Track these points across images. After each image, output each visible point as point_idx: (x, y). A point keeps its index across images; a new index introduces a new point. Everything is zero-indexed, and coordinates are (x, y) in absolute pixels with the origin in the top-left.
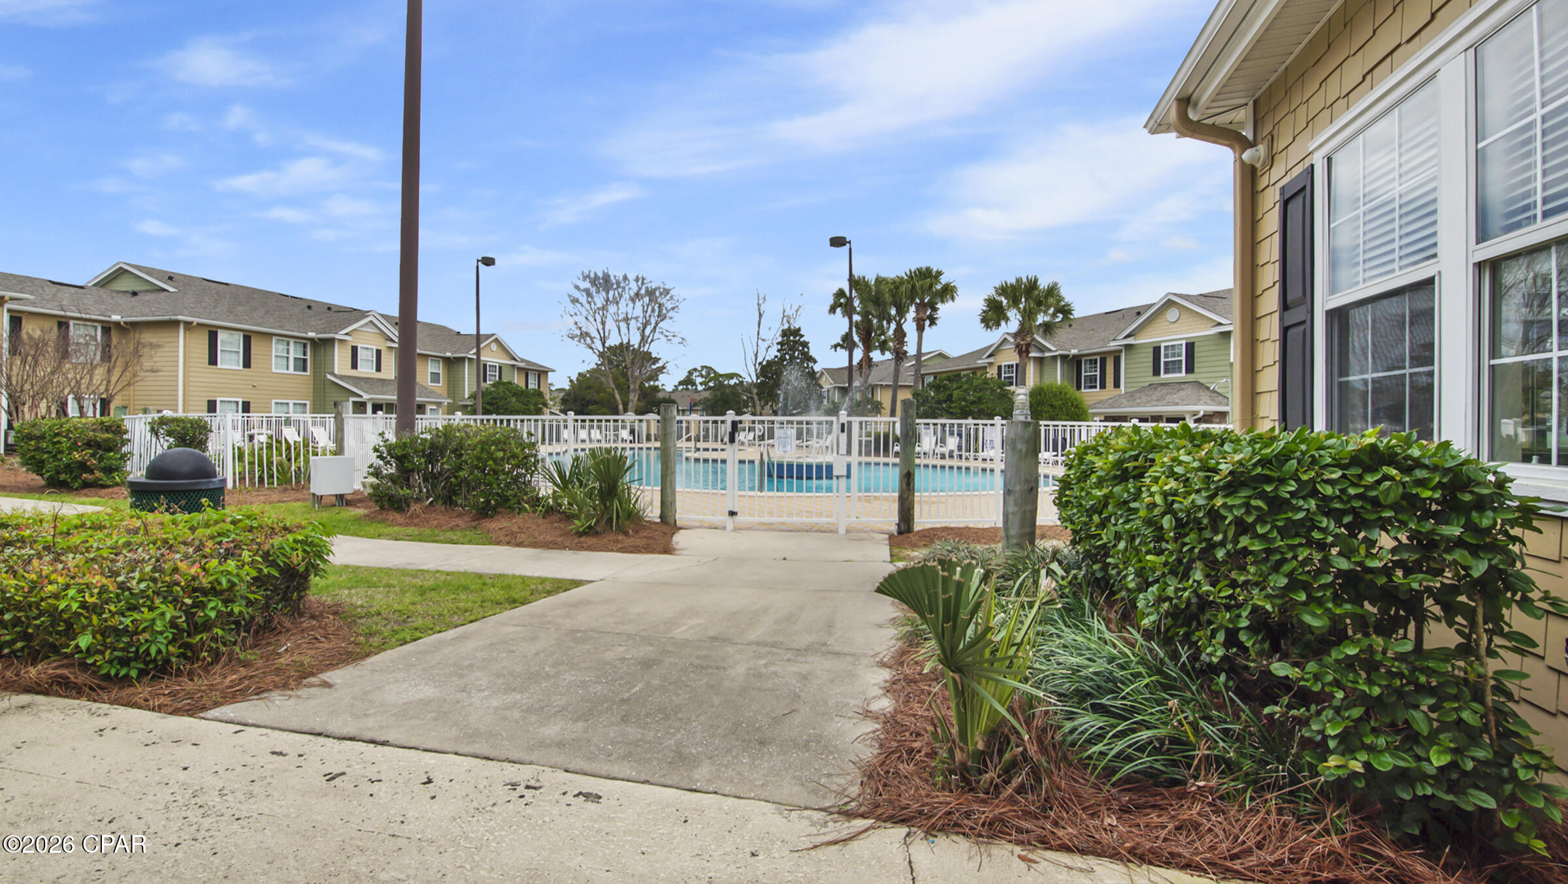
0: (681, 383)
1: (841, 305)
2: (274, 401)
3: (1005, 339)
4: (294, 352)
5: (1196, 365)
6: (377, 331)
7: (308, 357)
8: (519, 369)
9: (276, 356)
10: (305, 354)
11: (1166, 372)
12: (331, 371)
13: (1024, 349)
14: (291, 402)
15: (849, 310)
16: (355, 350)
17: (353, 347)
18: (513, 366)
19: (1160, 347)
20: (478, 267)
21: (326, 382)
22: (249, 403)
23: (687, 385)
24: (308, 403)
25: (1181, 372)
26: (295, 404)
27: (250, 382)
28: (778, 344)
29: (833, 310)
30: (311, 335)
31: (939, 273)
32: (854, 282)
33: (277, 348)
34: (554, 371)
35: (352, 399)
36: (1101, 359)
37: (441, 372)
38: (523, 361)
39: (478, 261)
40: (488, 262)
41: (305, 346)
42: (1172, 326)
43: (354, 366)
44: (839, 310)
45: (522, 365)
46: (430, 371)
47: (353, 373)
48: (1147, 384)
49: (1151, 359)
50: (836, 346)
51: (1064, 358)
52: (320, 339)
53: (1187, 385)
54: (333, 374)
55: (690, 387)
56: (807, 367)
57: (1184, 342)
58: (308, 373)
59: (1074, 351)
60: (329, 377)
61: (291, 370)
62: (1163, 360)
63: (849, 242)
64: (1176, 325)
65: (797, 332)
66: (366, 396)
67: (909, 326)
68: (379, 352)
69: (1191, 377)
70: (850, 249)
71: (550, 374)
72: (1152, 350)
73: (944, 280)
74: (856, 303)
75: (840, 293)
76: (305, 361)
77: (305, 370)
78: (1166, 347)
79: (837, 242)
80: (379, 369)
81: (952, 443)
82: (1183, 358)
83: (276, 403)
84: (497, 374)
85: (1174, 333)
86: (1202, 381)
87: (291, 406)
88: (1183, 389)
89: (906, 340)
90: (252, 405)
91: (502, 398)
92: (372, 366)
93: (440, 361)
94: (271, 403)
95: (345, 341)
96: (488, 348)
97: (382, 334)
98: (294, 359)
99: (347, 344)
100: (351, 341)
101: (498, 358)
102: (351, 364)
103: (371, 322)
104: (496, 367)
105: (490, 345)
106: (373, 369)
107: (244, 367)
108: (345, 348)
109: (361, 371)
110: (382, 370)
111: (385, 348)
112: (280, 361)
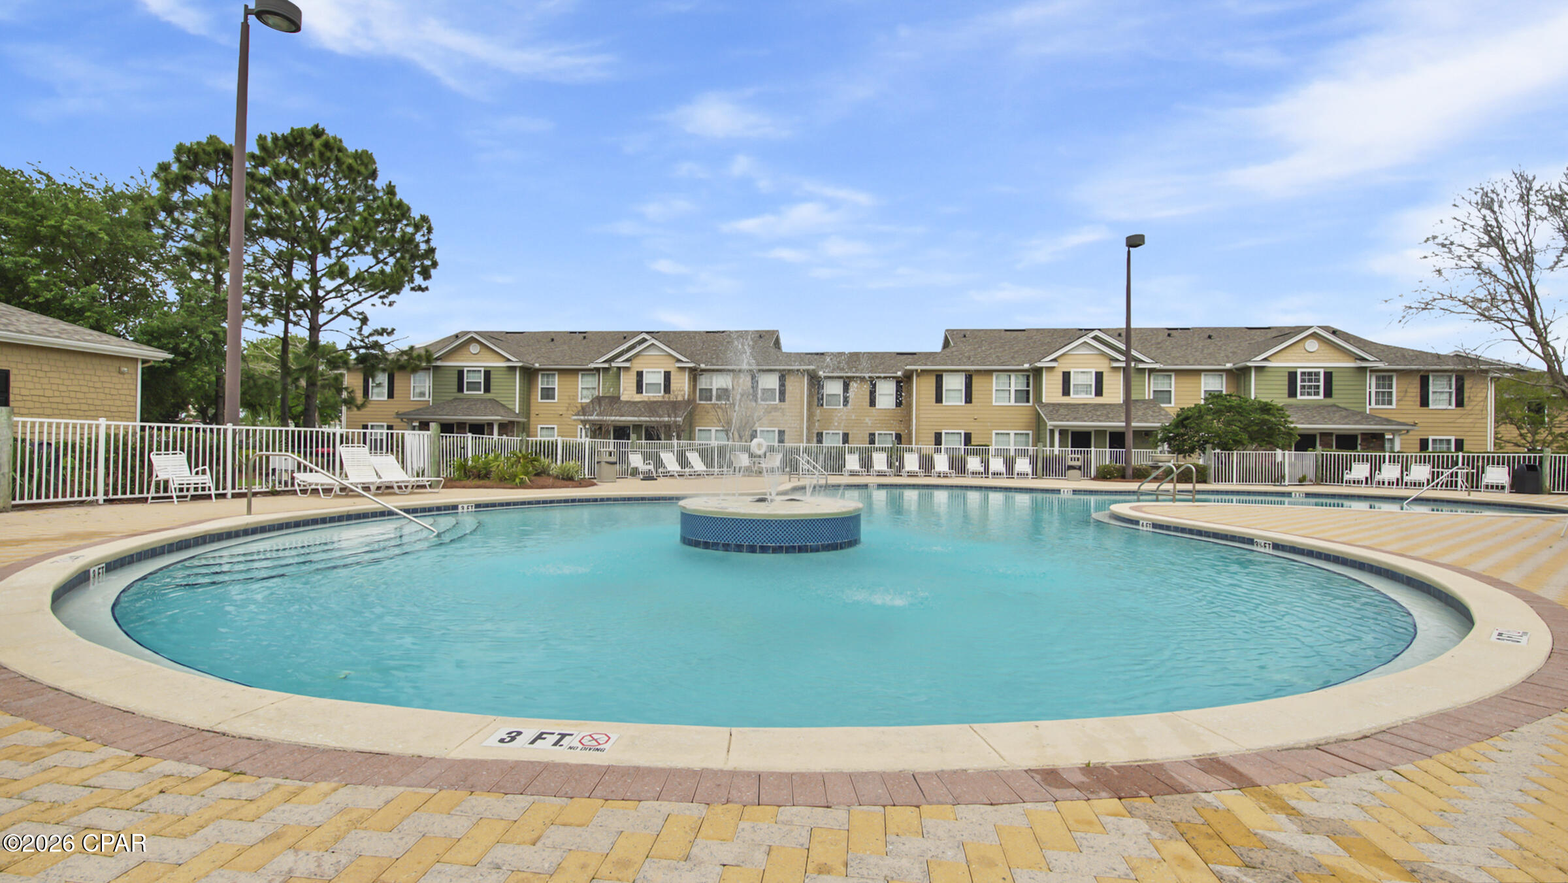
2: (994, 432)
6: (1096, 352)
7: (1031, 389)
8: (1399, 373)
9: (996, 390)
10: (1028, 385)
14: (1012, 433)
16: (1066, 376)
17: (1064, 373)
18: (1363, 369)
24: (1030, 433)
26: (1015, 434)
30: (1027, 366)
33: (996, 383)
37: (1224, 389)
40: (1135, 242)
41: (1028, 378)
43: (1066, 392)
45: (1385, 366)
46: (1203, 389)
47: (1066, 400)
52: (1033, 370)
58: (1031, 404)
61: (1012, 402)
68: (1099, 376)
76: (1028, 392)
77: (1028, 401)
80: (1099, 392)
83: (996, 434)
84: (1321, 384)
87: (1012, 436)
92: (1091, 391)
93: (1221, 375)
94: (991, 434)
95: (1054, 367)
96: (1298, 349)
97: (1103, 354)
98: (1016, 391)
99: (1056, 369)
100: (1062, 367)
101: (1324, 361)
102: (1061, 390)
103: (1085, 342)
104: (1317, 374)
105: (1301, 344)
106: (1091, 394)
107: (966, 402)
108: (1054, 374)
109: (1075, 398)
110: (1104, 394)
111: (1109, 370)
112: (1001, 394)
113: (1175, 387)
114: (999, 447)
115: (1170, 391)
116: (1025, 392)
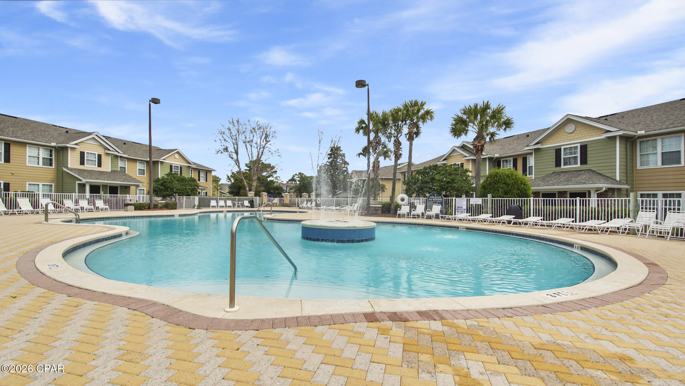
0: (290, 180)
1: (362, 128)
2: (27, 183)
3: (454, 150)
4: (43, 154)
5: (588, 159)
6: (98, 144)
7: (53, 157)
8: (194, 169)
9: (29, 156)
10: (51, 156)
11: (565, 165)
12: (66, 165)
13: (480, 148)
14: (41, 184)
15: (367, 132)
16: (82, 154)
17: (81, 152)
18: (189, 167)
19: (560, 149)
20: (150, 105)
21: (64, 173)
22: (9, 184)
23: (292, 181)
24: (53, 184)
25: (577, 164)
26: (43, 185)
27: (10, 172)
28: (328, 155)
29: (358, 130)
30: (53, 144)
31: (423, 104)
32: (370, 115)
33: (30, 152)
34: (215, 171)
35: (77, 182)
36: (514, 159)
37: (145, 169)
38: (195, 164)
39: (150, 101)
40: (156, 101)
41: (51, 151)
42: (570, 135)
43: (82, 163)
44: (361, 131)
45: (194, 166)
46: (138, 168)
47: (82, 167)
48: (552, 172)
49: (554, 157)
50: (359, 154)
51: (490, 159)
52: (59, 147)
53: (583, 172)
54: (67, 167)
55: (293, 182)
56: (344, 167)
57: (579, 145)
58: (53, 167)
59: (497, 155)
60: (64, 169)
61: (41, 165)
62: (563, 157)
63: (368, 85)
64: (573, 135)
65: (338, 149)
66: (84, 181)
67: (403, 140)
68: (100, 156)
69: (585, 167)
70: (368, 89)
71: (212, 172)
72: (554, 151)
73: (426, 108)
74: (371, 127)
75: (362, 122)
76: (51, 160)
77: (51, 165)
78: (565, 149)
79: (360, 84)
80: (100, 165)
81: (436, 209)
82: (578, 155)
83: (30, 184)
84: (179, 171)
85: (571, 140)
86: (593, 169)
87: (41, 186)
88: (581, 174)
89: (401, 147)
90: (10, 185)
91: (170, 182)
92: (95, 164)
93: (144, 163)
94: (26, 184)
95: (75, 148)
96: (173, 156)
97: (102, 145)
98: (43, 158)
99: (76, 149)
100: (79, 148)
101: (180, 162)
102: (79, 162)
103: (93, 138)
104: (178, 167)
105: (174, 155)
106: (95, 165)
107: (5, 161)
108: (76, 152)
109: (87, 166)
110: (102, 166)
111: (104, 154)
112: (32, 159)
113: (127, 166)
114: (45, 193)
115: (125, 168)
116: (49, 160)
